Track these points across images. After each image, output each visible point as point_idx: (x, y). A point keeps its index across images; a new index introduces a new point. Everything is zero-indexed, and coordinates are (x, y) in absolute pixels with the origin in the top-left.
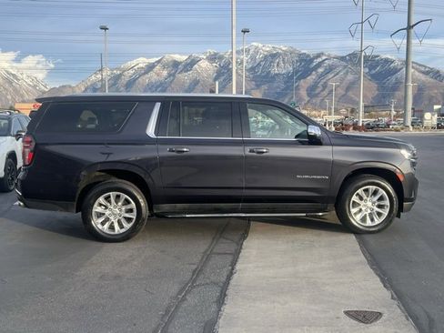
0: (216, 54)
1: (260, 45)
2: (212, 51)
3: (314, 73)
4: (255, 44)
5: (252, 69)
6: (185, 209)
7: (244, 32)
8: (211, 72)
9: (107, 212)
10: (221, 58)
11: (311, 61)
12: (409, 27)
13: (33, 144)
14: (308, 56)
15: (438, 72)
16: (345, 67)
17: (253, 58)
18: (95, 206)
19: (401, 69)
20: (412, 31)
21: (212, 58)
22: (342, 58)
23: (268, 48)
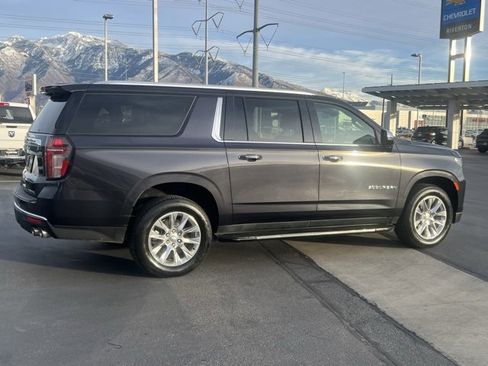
0: (24, 42)
1: (80, 35)
2: (21, 38)
3: (142, 71)
4: (73, 33)
5: (70, 62)
6: (250, 229)
7: (106, 18)
8: (19, 63)
9: (164, 238)
10: (31, 46)
11: (140, 57)
12: (256, 30)
13: (70, 148)
14: (136, 52)
15: (268, 78)
16: (176, 67)
17: (71, 49)
18: (152, 231)
19: (232, 73)
20: (259, 34)
21: (20, 46)
22: (173, 58)
23: (89, 39)
